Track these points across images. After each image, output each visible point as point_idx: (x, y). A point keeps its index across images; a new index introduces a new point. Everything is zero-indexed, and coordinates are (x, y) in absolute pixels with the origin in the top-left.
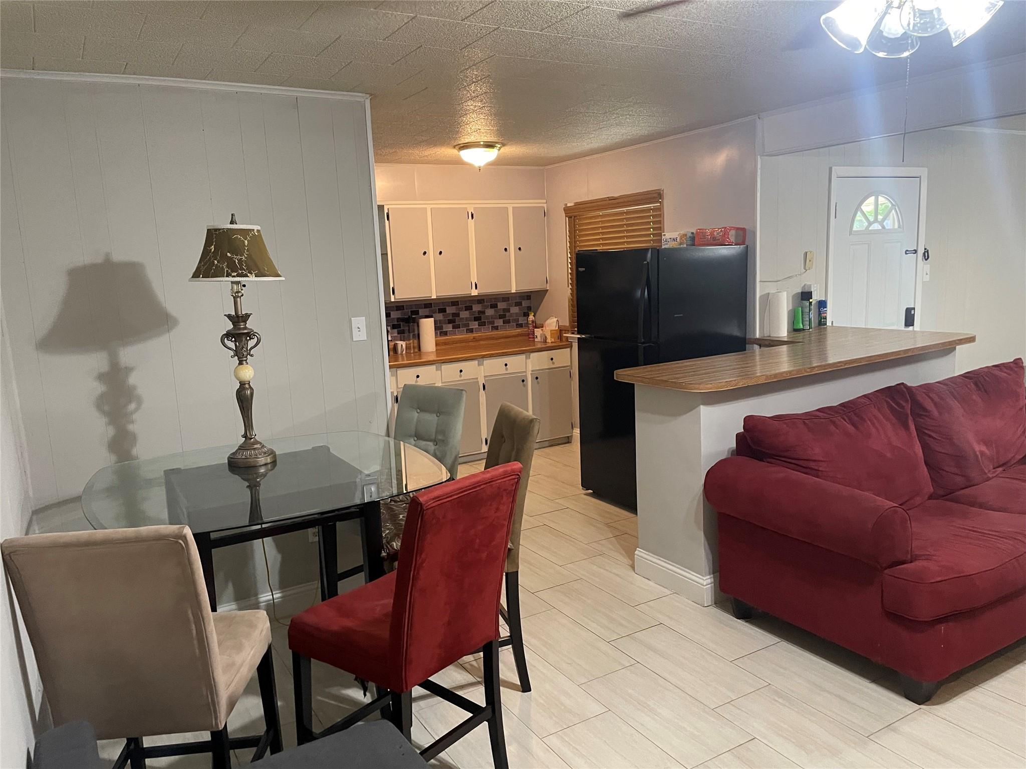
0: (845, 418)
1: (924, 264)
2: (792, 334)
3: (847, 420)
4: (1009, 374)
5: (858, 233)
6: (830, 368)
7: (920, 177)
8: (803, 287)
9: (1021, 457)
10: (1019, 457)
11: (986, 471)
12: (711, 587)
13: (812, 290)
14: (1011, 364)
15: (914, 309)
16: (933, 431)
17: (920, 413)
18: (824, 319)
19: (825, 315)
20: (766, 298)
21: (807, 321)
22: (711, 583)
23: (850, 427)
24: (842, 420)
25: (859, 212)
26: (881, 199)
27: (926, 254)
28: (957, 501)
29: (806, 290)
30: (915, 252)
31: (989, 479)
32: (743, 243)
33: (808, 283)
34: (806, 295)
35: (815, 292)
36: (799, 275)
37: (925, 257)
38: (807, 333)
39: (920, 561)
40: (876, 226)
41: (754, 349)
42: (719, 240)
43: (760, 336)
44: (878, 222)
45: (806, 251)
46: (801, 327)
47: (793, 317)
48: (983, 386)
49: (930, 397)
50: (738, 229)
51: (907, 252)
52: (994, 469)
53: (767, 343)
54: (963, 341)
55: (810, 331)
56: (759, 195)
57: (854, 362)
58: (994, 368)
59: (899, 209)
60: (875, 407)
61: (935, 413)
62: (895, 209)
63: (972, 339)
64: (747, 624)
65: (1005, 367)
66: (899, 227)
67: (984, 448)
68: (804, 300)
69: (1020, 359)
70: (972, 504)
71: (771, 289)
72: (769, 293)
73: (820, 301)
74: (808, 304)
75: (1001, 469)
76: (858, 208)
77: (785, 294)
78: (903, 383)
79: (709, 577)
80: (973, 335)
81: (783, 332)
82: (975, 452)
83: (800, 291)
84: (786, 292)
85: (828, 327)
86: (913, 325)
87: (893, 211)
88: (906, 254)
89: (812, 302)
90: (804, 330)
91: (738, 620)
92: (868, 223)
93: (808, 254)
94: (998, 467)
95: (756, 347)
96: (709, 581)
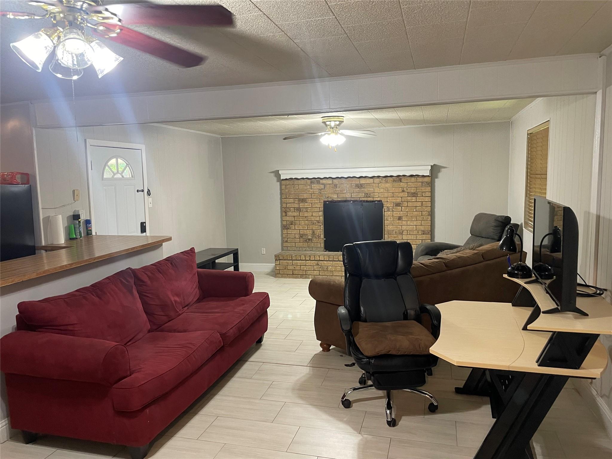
0: (94, 294)
1: (148, 198)
2: (68, 241)
3: (95, 295)
4: (188, 257)
5: (107, 179)
6: (84, 263)
7: (141, 150)
8: (73, 212)
9: (196, 299)
10: (195, 300)
11: (178, 311)
12: (6, 427)
13: (80, 214)
14: (189, 251)
15: (145, 223)
16: (147, 293)
17: (140, 284)
18: (90, 231)
19: (91, 228)
20: (47, 220)
21: (78, 233)
22: (6, 425)
23: (96, 299)
24: (91, 295)
25: (107, 167)
26: (120, 161)
27: (149, 192)
28: (162, 331)
29: (77, 213)
30: (143, 191)
31: (180, 315)
32: (28, 183)
33: (77, 209)
34: (76, 217)
35: (82, 214)
36: (70, 204)
37: (148, 194)
38: (79, 240)
39: (135, 374)
40: (119, 176)
41: (42, 253)
42: (8, 180)
43: (45, 244)
44: (120, 173)
45: (75, 189)
46: (75, 237)
47: (68, 231)
48: (175, 264)
49: (146, 274)
50: (22, 174)
51: (138, 191)
52: (183, 308)
53: (50, 248)
54: (165, 240)
55: (80, 239)
56: (36, 152)
57: (100, 258)
58: (181, 254)
59: (131, 166)
60: (113, 284)
61: (149, 282)
62: (129, 166)
63: (170, 239)
64: (33, 446)
65: (186, 253)
66: (132, 176)
67: (177, 299)
68: (75, 220)
69: (193, 248)
70: (170, 331)
71: (51, 213)
72: (49, 216)
73: (86, 220)
74: (78, 222)
75: (186, 308)
76: (106, 164)
77: (60, 216)
78: (130, 268)
79: (3, 421)
80: (170, 237)
81: (62, 240)
82: (171, 301)
83: (72, 214)
84: (61, 216)
85: (93, 236)
86: (146, 232)
87: (128, 167)
88: (138, 192)
89: (80, 221)
90: (76, 238)
91: (27, 445)
92: (113, 174)
93: (75, 191)
94: (185, 307)
95: (43, 252)
96: (4, 424)
